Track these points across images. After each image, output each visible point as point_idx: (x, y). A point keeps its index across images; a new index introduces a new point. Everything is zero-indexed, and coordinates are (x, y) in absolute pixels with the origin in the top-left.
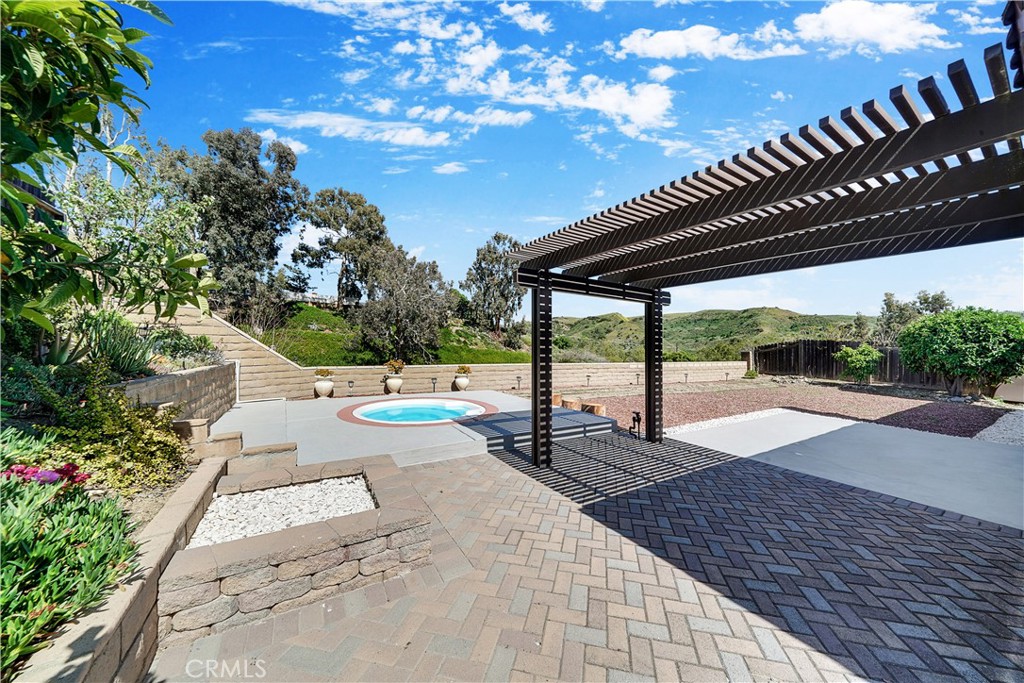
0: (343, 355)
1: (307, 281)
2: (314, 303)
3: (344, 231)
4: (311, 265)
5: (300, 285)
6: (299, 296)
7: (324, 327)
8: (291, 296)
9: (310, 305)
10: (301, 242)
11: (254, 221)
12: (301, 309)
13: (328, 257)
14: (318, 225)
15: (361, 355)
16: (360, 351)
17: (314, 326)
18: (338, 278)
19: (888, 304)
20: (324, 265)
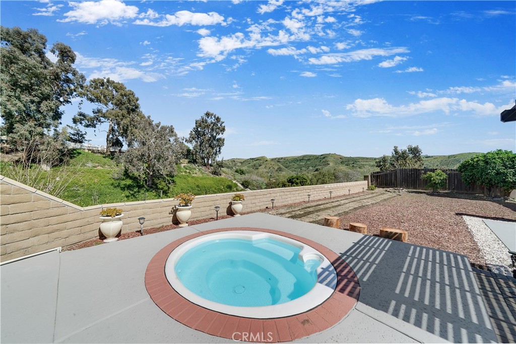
0: (111, 182)
1: (85, 136)
2: (89, 150)
3: (110, 106)
4: (87, 126)
5: (79, 138)
6: (78, 146)
7: (97, 165)
8: (72, 145)
9: (87, 151)
10: (80, 111)
11: (42, 94)
12: (80, 153)
13: (99, 121)
14: (92, 100)
15: (123, 182)
16: (123, 180)
17: (90, 165)
18: (106, 134)
19: (396, 152)
20: (97, 126)
